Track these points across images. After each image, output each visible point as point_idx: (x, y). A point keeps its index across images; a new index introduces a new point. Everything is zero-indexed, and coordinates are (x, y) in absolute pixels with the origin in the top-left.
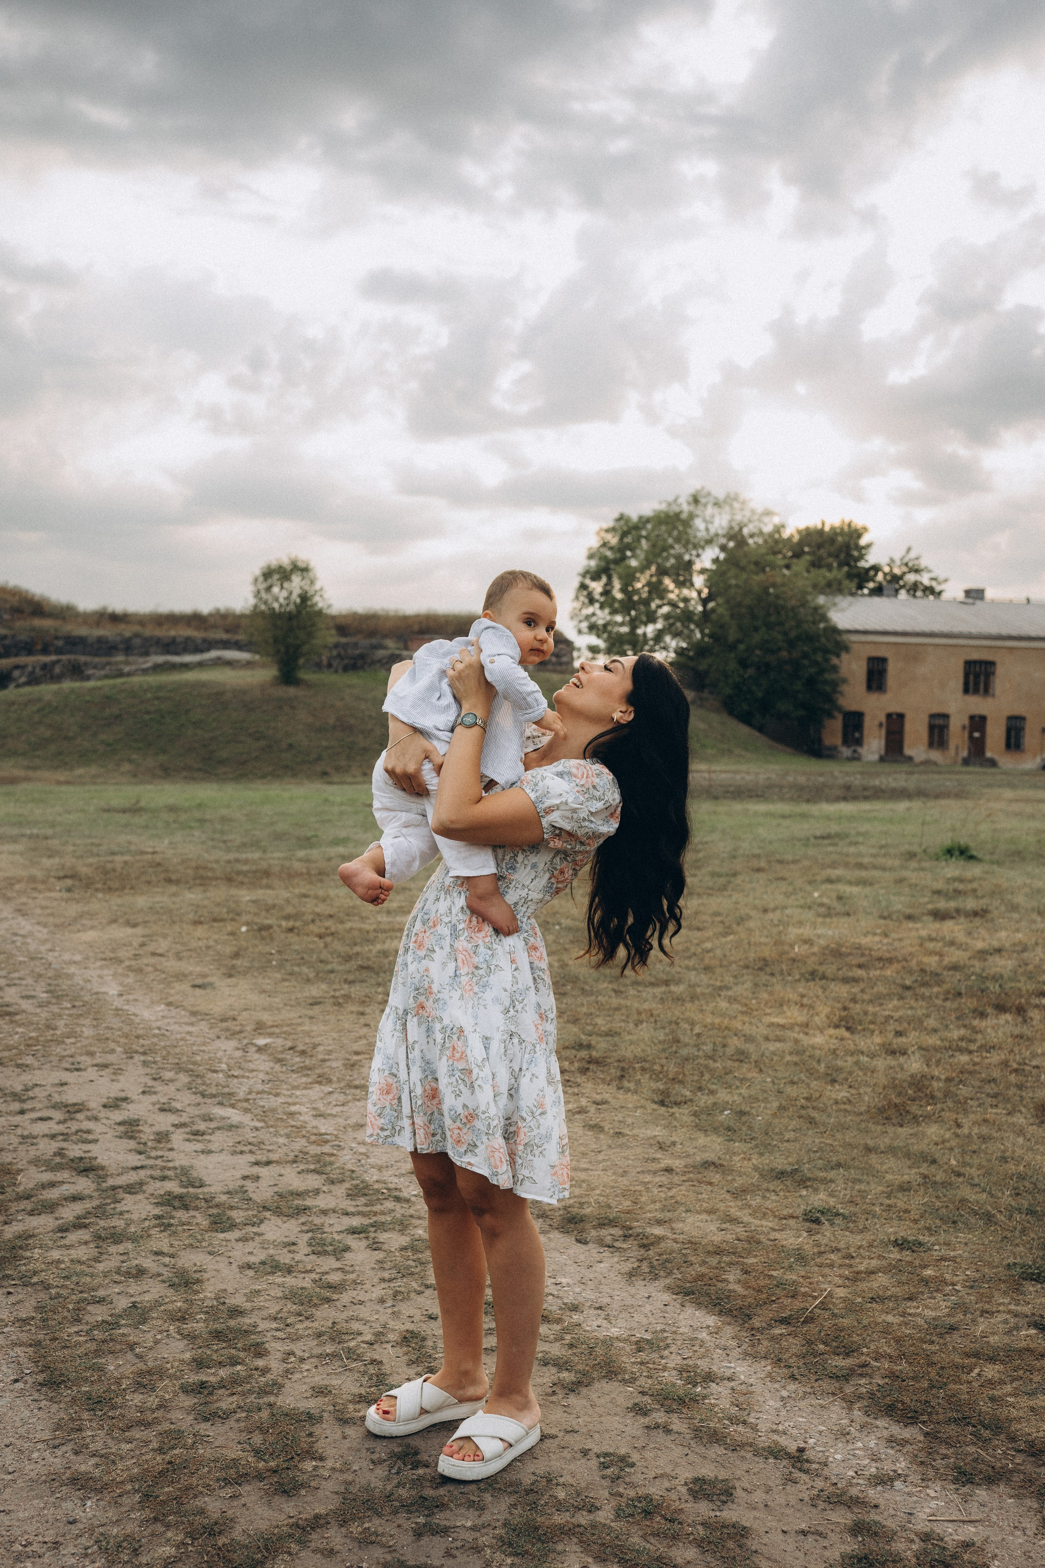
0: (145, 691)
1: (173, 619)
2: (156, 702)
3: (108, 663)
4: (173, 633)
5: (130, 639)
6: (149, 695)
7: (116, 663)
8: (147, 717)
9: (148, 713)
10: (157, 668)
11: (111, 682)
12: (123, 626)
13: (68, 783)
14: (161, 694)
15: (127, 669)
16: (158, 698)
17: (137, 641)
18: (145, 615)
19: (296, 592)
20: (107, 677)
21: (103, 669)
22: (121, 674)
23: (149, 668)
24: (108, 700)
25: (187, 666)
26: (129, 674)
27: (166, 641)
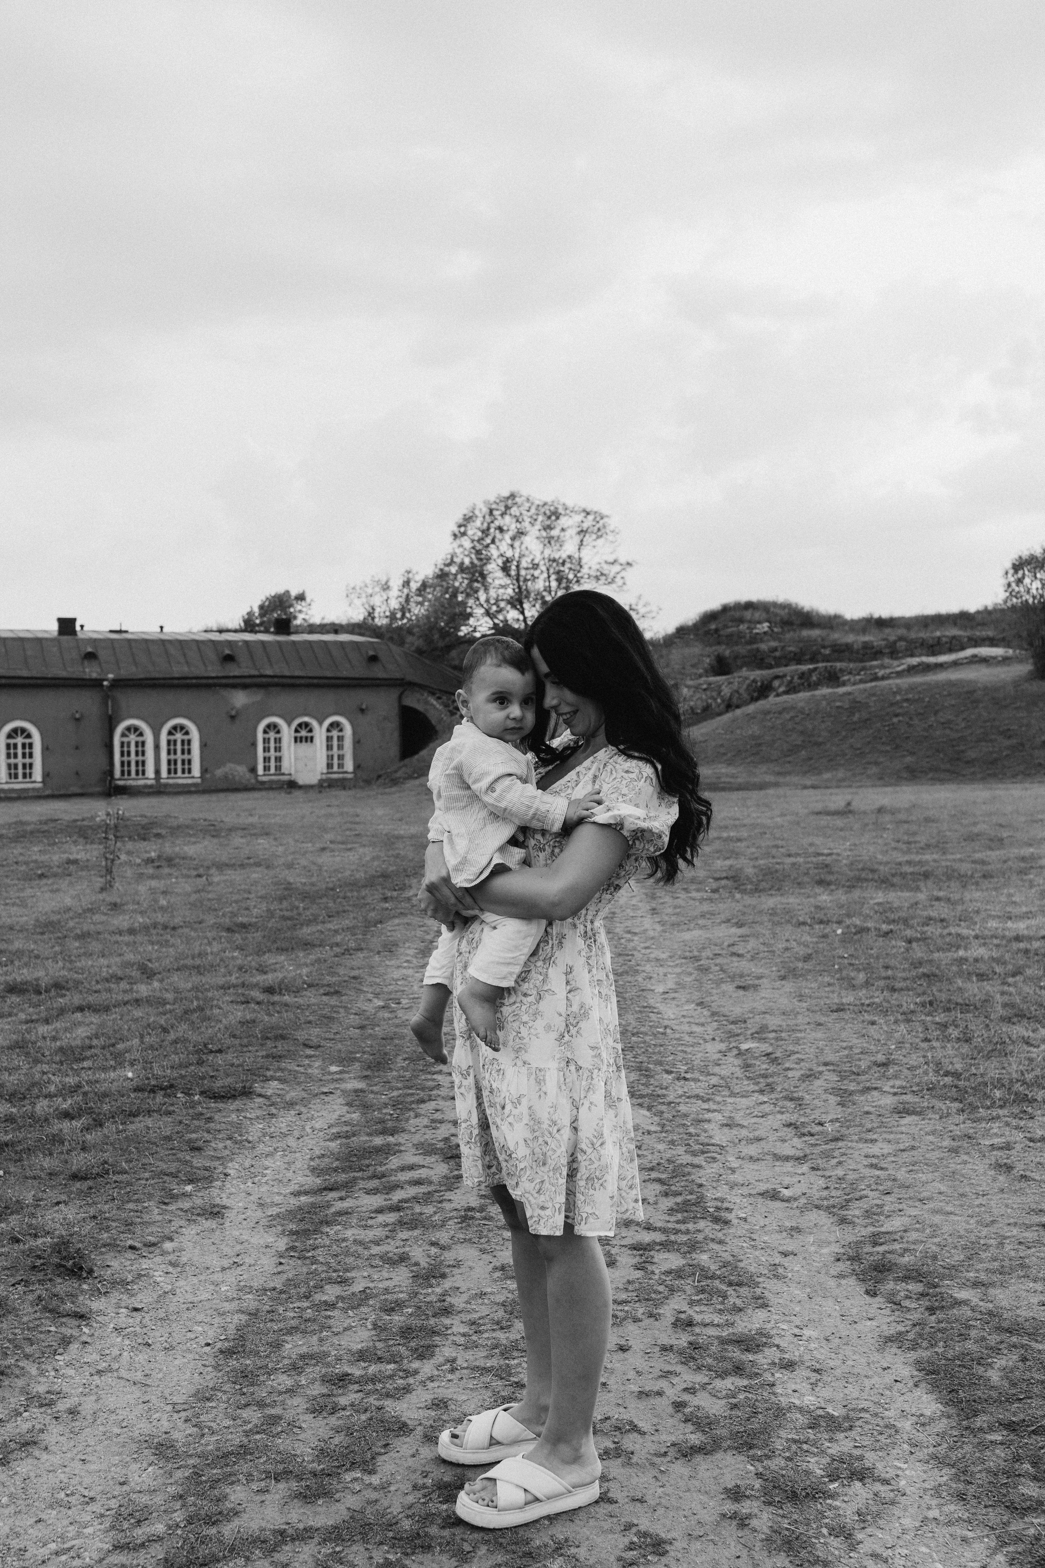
0: (895, 693)
1: (940, 620)
2: (905, 705)
3: (863, 668)
4: (938, 634)
5: (895, 642)
6: (898, 698)
7: (872, 667)
8: (895, 720)
9: (897, 715)
10: (912, 670)
11: (862, 686)
12: (887, 631)
13: (814, 787)
14: (910, 696)
15: (881, 673)
16: (907, 700)
17: (902, 645)
18: (910, 619)
20: (861, 681)
21: (858, 674)
22: (876, 678)
23: (903, 671)
24: (856, 705)
25: (940, 666)
26: (883, 678)
27: (931, 642)
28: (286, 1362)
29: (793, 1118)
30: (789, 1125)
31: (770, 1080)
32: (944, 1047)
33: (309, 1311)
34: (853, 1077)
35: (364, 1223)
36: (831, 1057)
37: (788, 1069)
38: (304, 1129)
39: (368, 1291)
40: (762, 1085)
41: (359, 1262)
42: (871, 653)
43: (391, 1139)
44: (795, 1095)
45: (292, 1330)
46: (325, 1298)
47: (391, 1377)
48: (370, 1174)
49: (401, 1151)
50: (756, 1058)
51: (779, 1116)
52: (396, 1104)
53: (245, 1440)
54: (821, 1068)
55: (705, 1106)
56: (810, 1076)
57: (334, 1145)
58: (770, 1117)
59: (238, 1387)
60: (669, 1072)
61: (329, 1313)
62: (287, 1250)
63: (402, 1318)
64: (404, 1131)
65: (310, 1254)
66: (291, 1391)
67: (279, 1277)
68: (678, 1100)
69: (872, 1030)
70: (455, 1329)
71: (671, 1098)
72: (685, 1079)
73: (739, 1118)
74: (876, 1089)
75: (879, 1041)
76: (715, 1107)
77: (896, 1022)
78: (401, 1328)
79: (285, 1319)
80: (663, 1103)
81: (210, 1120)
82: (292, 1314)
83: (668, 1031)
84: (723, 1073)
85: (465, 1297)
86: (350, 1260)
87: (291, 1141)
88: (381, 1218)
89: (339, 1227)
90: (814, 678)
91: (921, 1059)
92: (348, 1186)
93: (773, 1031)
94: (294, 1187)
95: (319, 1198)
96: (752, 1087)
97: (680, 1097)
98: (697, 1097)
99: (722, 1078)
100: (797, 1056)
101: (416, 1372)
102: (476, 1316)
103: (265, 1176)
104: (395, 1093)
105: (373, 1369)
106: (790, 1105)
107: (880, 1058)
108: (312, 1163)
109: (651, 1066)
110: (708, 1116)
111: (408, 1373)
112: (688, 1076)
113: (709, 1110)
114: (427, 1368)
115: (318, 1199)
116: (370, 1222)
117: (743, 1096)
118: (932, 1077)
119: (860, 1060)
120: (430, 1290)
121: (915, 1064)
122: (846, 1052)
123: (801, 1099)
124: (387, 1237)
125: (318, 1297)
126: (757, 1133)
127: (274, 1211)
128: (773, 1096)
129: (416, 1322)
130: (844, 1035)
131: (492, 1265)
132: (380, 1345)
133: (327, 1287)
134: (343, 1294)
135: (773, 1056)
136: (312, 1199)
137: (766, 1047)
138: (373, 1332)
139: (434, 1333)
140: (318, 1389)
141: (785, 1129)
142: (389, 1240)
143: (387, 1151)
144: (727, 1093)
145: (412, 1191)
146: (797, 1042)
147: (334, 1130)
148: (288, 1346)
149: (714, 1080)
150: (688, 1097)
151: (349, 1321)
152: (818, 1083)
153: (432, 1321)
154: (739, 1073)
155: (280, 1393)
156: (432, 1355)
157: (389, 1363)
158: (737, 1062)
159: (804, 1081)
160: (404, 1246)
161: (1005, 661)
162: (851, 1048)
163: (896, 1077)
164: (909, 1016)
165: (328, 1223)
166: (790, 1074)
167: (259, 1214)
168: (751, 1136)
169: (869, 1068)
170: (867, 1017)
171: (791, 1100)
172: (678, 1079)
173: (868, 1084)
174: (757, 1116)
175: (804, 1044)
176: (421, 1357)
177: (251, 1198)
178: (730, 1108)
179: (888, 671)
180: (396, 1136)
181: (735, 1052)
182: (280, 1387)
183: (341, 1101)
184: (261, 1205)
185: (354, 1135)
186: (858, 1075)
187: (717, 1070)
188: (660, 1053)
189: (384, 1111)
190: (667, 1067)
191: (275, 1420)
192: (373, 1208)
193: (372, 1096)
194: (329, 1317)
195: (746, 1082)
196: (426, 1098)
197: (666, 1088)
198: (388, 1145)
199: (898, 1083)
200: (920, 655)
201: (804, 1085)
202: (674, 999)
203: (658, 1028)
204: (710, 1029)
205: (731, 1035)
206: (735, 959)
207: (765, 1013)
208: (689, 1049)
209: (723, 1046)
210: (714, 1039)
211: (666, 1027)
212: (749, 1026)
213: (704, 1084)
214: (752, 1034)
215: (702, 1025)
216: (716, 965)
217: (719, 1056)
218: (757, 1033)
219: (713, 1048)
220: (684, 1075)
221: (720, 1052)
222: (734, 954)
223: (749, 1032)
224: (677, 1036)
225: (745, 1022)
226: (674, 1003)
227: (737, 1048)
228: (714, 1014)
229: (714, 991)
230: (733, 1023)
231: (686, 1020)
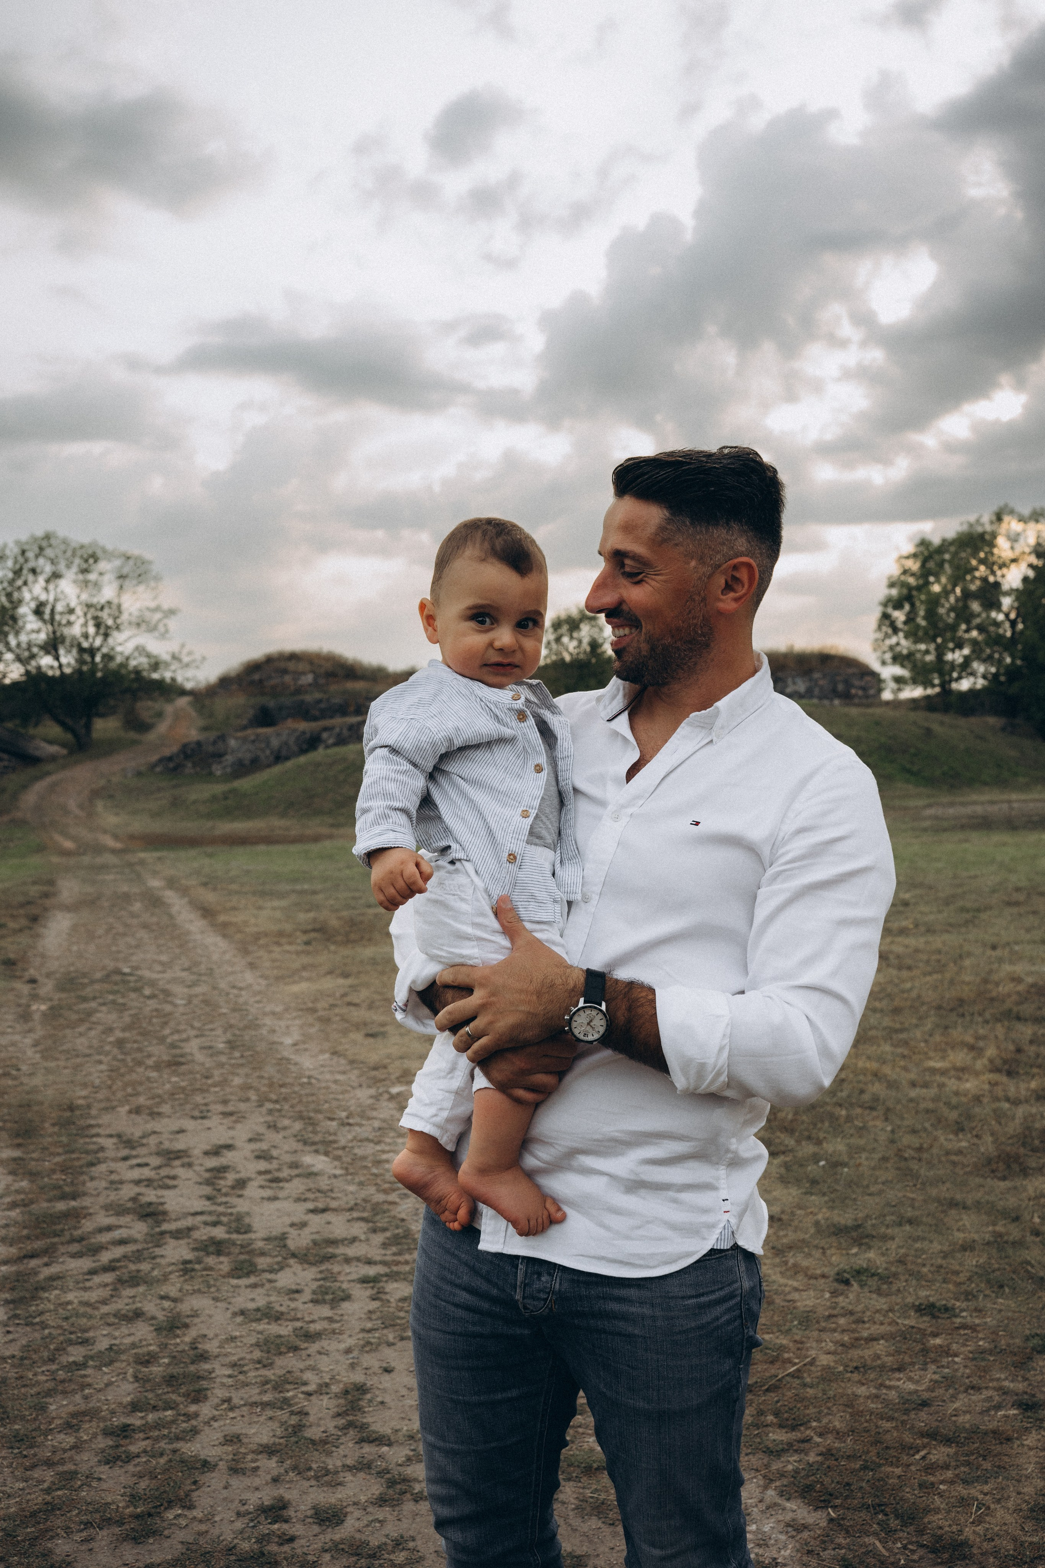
19: (586, 641)
28: (58, 1422)
33: (61, 1372)
35: (81, 1285)
39: (115, 1348)
41: (93, 1322)
43: (74, 1204)
45: (49, 1393)
46: (71, 1359)
47: (173, 1422)
49: (90, 1214)
52: (64, 1169)
53: (48, 1498)
59: (16, 1451)
61: (83, 1372)
62: (9, 1318)
63: (161, 1369)
64: (85, 1194)
65: (37, 1320)
66: (77, 1447)
67: (13, 1344)
68: (350, 1145)
70: (218, 1372)
71: (343, 1143)
72: (349, 1124)
78: (164, 1377)
79: (38, 1383)
80: (338, 1148)
82: (44, 1378)
83: (313, 1081)
84: (382, 1116)
85: (216, 1343)
86: (83, 1321)
89: (57, 1292)
92: (49, 1252)
97: (351, 1141)
98: (367, 1140)
101: (196, 1415)
102: (235, 1358)
104: (59, 1159)
105: (151, 1417)
109: (312, 1114)
111: (189, 1417)
112: (351, 1121)
114: (206, 1410)
115: (22, 1267)
116: (88, 1284)
120: (178, 1340)
124: (112, 1296)
125: (65, 1359)
129: (175, 1370)
131: (229, 1312)
132: (150, 1395)
133: (70, 1349)
134: (90, 1353)
138: (136, 1385)
139: (203, 1378)
140: (103, 1442)
142: (115, 1299)
143: (76, 1215)
144: (392, 1134)
148: (53, 1407)
149: (377, 1124)
150: (359, 1141)
151: (106, 1377)
153: (192, 1368)
155: (65, 1451)
156: (206, 1398)
157: (165, 1409)
160: (134, 1303)
165: (43, 1289)
172: (342, 1125)
176: (196, 1401)
180: (79, 1200)
181: (386, 1096)
182: (63, 1445)
187: (374, 1114)
188: (314, 1101)
189: (55, 1177)
190: (328, 1115)
191: (73, 1475)
192: (85, 1270)
194: (85, 1376)
196: (95, 1161)
197: (335, 1134)
198: (74, 1209)
202: (306, 1050)
203: (300, 1078)
204: (353, 1077)
205: (375, 1082)
206: (352, 1008)
207: (401, 1058)
208: (341, 1097)
209: (372, 1091)
210: (360, 1086)
211: (309, 1077)
212: (391, 1071)
213: (369, 1129)
214: (398, 1078)
215: (344, 1073)
216: (337, 1015)
217: (370, 1101)
218: (402, 1076)
219: (364, 1095)
220: (346, 1121)
221: (371, 1097)
222: (349, 1004)
223: (393, 1077)
224: (324, 1085)
225: (385, 1067)
226: (307, 1053)
227: (388, 1092)
228: (352, 1062)
229: (343, 1040)
230: (375, 1068)
231: (326, 1069)
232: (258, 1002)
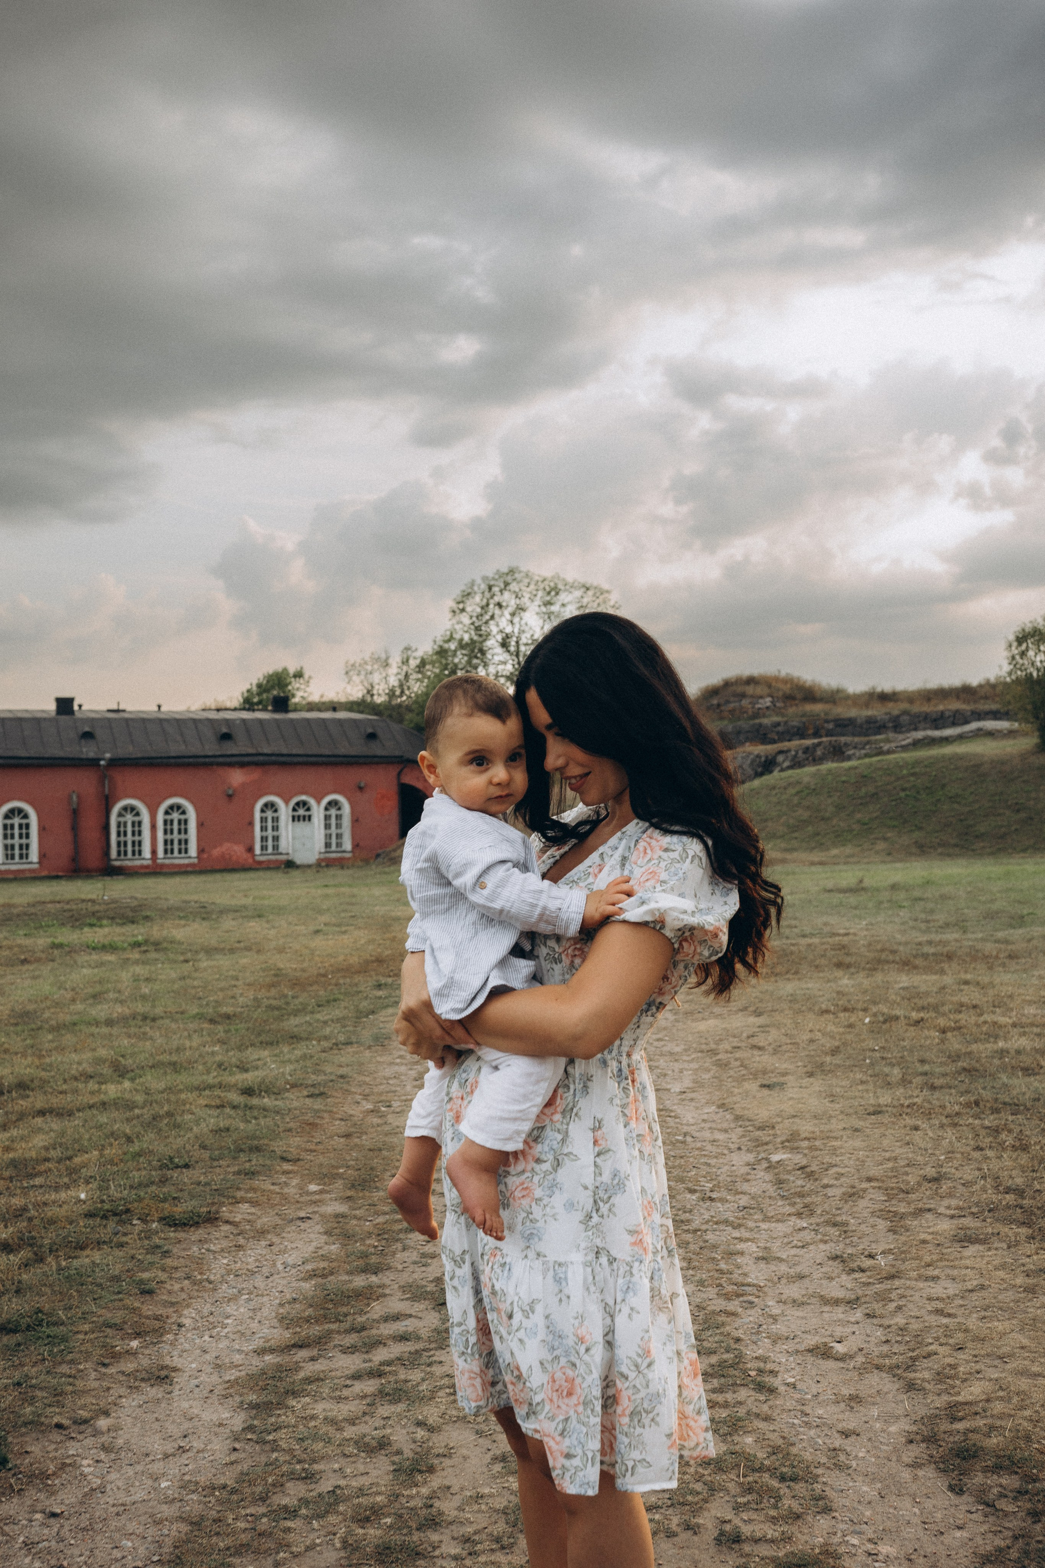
0: (901, 768)
2: (912, 779)
3: (868, 743)
4: (941, 707)
5: (898, 717)
6: (905, 772)
7: (876, 742)
9: (904, 789)
10: (917, 744)
11: (867, 760)
12: (891, 704)
14: (917, 770)
15: (886, 747)
16: (914, 774)
17: (905, 719)
20: (867, 756)
21: (863, 748)
22: (880, 753)
23: (909, 745)
24: (864, 779)
25: (946, 740)
26: (889, 752)
27: (934, 716)
29: (838, 1249)
30: (835, 1258)
31: (808, 1200)
32: (1000, 1157)
34: (901, 1196)
35: (337, 1393)
36: (874, 1172)
37: (826, 1186)
38: (274, 1265)
40: (799, 1206)
42: (873, 727)
43: (374, 1279)
44: (838, 1219)
48: (346, 1325)
49: (385, 1296)
50: (789, 1172)
51: (822, 1247)
52: (381, 1233)
54: (865, 1185)
55: (736, 1234)
56: (853, 1194)
57: (307, 1286)
58: (811, 1247)
60: (692, 1191)
61: (289, 1523)
63: (378, 1533)
64: (389, 1268)
65: (271, 1437)
67: (233, 1468)
68: (704, 1227)
69: (917, 1136)
70: (444, 1549)
71: (694, 1225)
72: (711, 1199)
73: (775, 1246)
74: (929, 1210)
75: (926, 1150)
76: (747, 1235)
77: (942, 1126)
78: (378, 1546)
79: (234, 1531)
80: (688, 1231)
81: (166, 1254)
82: (244, 1525)
83: (689, 1139)
84: (753, 1190)
85: (457, 1501)
86: (318, 1446)
87: (259, 1282)
88: (359, 1387)
89: (307, 1400)
90: (819, 752)
91: (977, 1173)
92: (322, 1342)
93: (806, 1139)
94: (257, 1343)
95: (287, 1358)
96: (788, 1209)
97: (707, 1222)
98: (726, 1222)
99: (753, 1198)
100: (835, 1170)
102: (470, 1530)
103: (224, 1326)
104: (381, 1219)
106: (834, 1232)
107: (930, 1172)
108: (281, 1311)
110: (741, 1246)
112: (714, 1195)
113: (741, 1240)
116: (345, 1392)
117: (778, 1221)
118: (991, 1195)
119: (907, 1174)
120: (414, 1491)
121: (970, 1178)
122: (890, 1165)
123: (846, 1224)
124: (365, 1413)
125: (277, 1500)
126: (798, 1269)
127: (232, 1375)
128: (813, 1220)
129: (395, 1538)
130: (886, 1142)
133: (289, 1485)
134: (308, 1495)
135: (808, 1170)
136: (278, 1359)
137: (799, 1159)
138: (342, 1553)
141: (830, 1263)
142: (366, 1418)
143: (370, 1295)
144: (759, 1217)
145: (397, 1350)
146: (834, 1151)
147: (309, 1267)
149: (744, 1201)
150: (717, 1223)
151: (312, 1536)
152: (862, 1203)
153: (416, 1539)
154: (771, 1190)
158: (768, 1177)
159: (846, 1201)
161: (1011, 734)
162: (896, 1159)
163: (950, 1195)
164: (956, 1120)
166: (830, 1192)
167: (215, 1378)
168: (792, 1272)
169: (919, 1184)
170: (909, 1121)
171: (835, 1225)
172: (703, 1199)
173: (920, 1205)
174: (796, 1247)
175: (842, 1154)
177: (207, 1357)
178: (764, 1236)
179: (893, 745)
180: (380, 1276)
181: (765, 1165)
183: (319, 1228)
184: (218, 1366)
185: (332, 1273)
186: (908, 1193)
187: (745, 1187)
188: (680, 1166)
189: (368, 1242)
190: (690, 1185)
193: (354, 1222)
195: (780, 1203)
197: (691, 1211)
198: (371, 1286)
199: (954, 1202)
200: (925, 729)
201: (846, 1207)
202: (692, 1100)
203: (676, 1134)
204: (734, 1137)
205: (759, 1144)
206: (756, 1052)
207: (794, 1116)
208: (713, 1162)
209: (750, 1157)
210: (739, 1149)
211: (685, 1135)
212: (778, 1132)
213: (733, 1206)
214: (782, 1143)
215: (726, 1131)
216: (736, 1060)
217: (747, 1169)
218: (788, 1141)
219: (740, 1160)
220: (708, 1194)
221: (748, 1164)
222: (754, 1047)
223: (779, 1140)
224: (699, 1145)
225: (773, 1127)
226: (693, 1104)
227: (767, 1159)
228: (738, 1118)
229: (736, 1091)
230: (760, 1128)
231: (708, 1125)
232: (658, 1040)
